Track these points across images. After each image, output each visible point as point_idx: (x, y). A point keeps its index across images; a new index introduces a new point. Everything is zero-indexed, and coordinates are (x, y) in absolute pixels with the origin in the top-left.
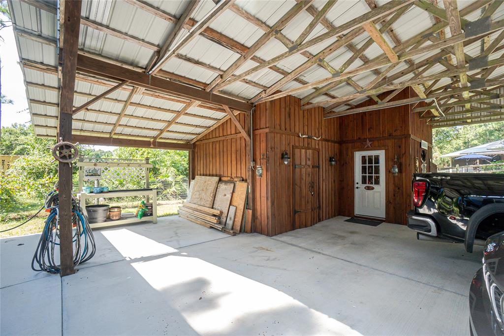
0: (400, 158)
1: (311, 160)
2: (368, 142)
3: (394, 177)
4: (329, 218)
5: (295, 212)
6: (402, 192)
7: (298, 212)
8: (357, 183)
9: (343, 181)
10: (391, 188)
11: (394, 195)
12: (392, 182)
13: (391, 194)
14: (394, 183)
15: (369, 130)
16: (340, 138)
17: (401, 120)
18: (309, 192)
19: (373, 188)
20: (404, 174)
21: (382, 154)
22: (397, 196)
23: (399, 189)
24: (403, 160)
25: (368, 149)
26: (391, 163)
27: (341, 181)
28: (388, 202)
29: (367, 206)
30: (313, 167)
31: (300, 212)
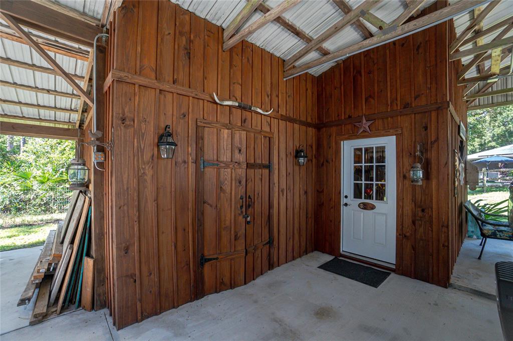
0: (427, 150)
1: (244, 150)
2: (364, 121)
3: (414, 187)
4: (294, 259)
5: (202, 261)
6: (431, 217)
7: (210, 260)
8: (346, 197)
9: (322, 191)
10: (408, 208)
11: (414, 223)
12: (410, 197)
13: (408, 221)
14: (414, 200)
15: (366, 100)
16: (319, 118)
17: (428, 74)
18: (241, 217)
19: (373, 207)
20: (434, 182)
21: (389, 143)
22: (420, 226)
23: (423, 211)
24: (433, 155)
25: (365, 135)
26: (407, 161)
27: (319, 192)
28: (401, 237)
29: (362, 238)
30: (249, 166)
31: (217, 259)
